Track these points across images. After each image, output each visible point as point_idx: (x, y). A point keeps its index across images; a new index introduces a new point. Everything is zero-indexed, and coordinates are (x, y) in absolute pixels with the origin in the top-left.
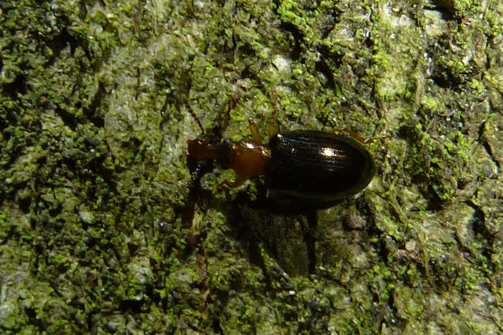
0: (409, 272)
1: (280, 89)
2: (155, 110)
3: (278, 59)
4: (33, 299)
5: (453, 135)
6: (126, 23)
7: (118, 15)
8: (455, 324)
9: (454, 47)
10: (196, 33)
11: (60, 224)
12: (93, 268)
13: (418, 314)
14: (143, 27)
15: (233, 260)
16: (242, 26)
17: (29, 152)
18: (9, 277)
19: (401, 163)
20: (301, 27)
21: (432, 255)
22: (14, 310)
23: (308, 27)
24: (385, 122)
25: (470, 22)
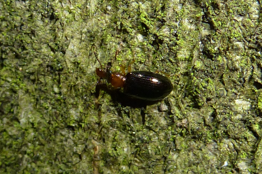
0: (183, 132)
1: (138, 49)
2: (87, 50)
3: (139, 35)
4: (33, 119)
5: (206, 79)
6: (79, 12)
7: (76, 8)
8: (200, 154)
9: (212, 41)
10: (107, 19)
11: (46, 91)
12: (58, 110)
13: (185, 148)
14: (86, 14)
15: (112, 116)
16: (125, 20)
17: (36, 60)
18: (25, 109)
19: (184, 87)
20: (148, 25)
21: (193, 126)
22: (26, 122)
23: (151, 25)
24: (180, 69)
25: (221, 32)
